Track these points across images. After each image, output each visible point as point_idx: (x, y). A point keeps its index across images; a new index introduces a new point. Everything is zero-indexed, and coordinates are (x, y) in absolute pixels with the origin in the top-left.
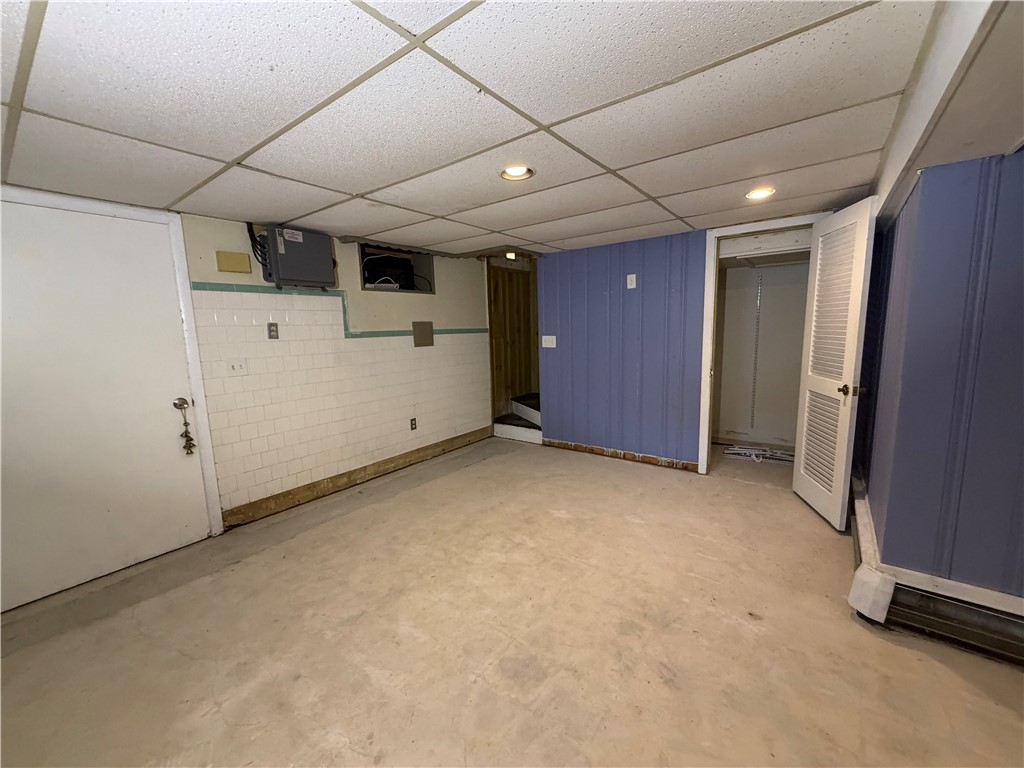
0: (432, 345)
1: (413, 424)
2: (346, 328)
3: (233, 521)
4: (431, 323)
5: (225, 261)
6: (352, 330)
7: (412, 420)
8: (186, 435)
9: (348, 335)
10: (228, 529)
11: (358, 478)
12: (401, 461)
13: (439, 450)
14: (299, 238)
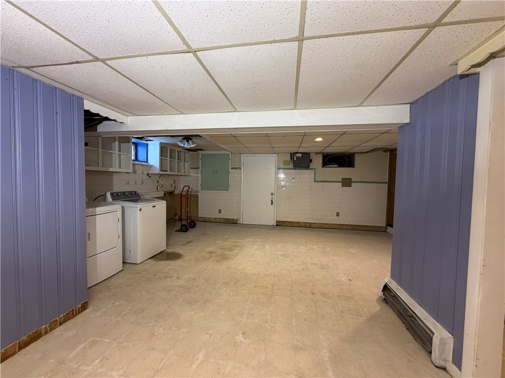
0: (351, 186)
1: (338, 214)
2: (315, 179)
3: (278, 224)
4: (351, 179)
5: (285, 163)
6: (317, 180)
7: (337, 213)
8: (272, 201)
9: (315, 181)
10: (277, 225)
11: (313, 226)
12: (331, 226)
13: (350, 228)
14: (300, 155)
